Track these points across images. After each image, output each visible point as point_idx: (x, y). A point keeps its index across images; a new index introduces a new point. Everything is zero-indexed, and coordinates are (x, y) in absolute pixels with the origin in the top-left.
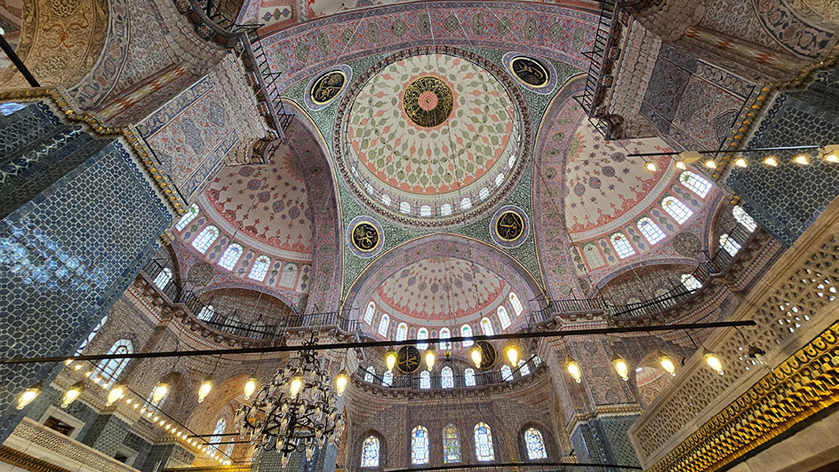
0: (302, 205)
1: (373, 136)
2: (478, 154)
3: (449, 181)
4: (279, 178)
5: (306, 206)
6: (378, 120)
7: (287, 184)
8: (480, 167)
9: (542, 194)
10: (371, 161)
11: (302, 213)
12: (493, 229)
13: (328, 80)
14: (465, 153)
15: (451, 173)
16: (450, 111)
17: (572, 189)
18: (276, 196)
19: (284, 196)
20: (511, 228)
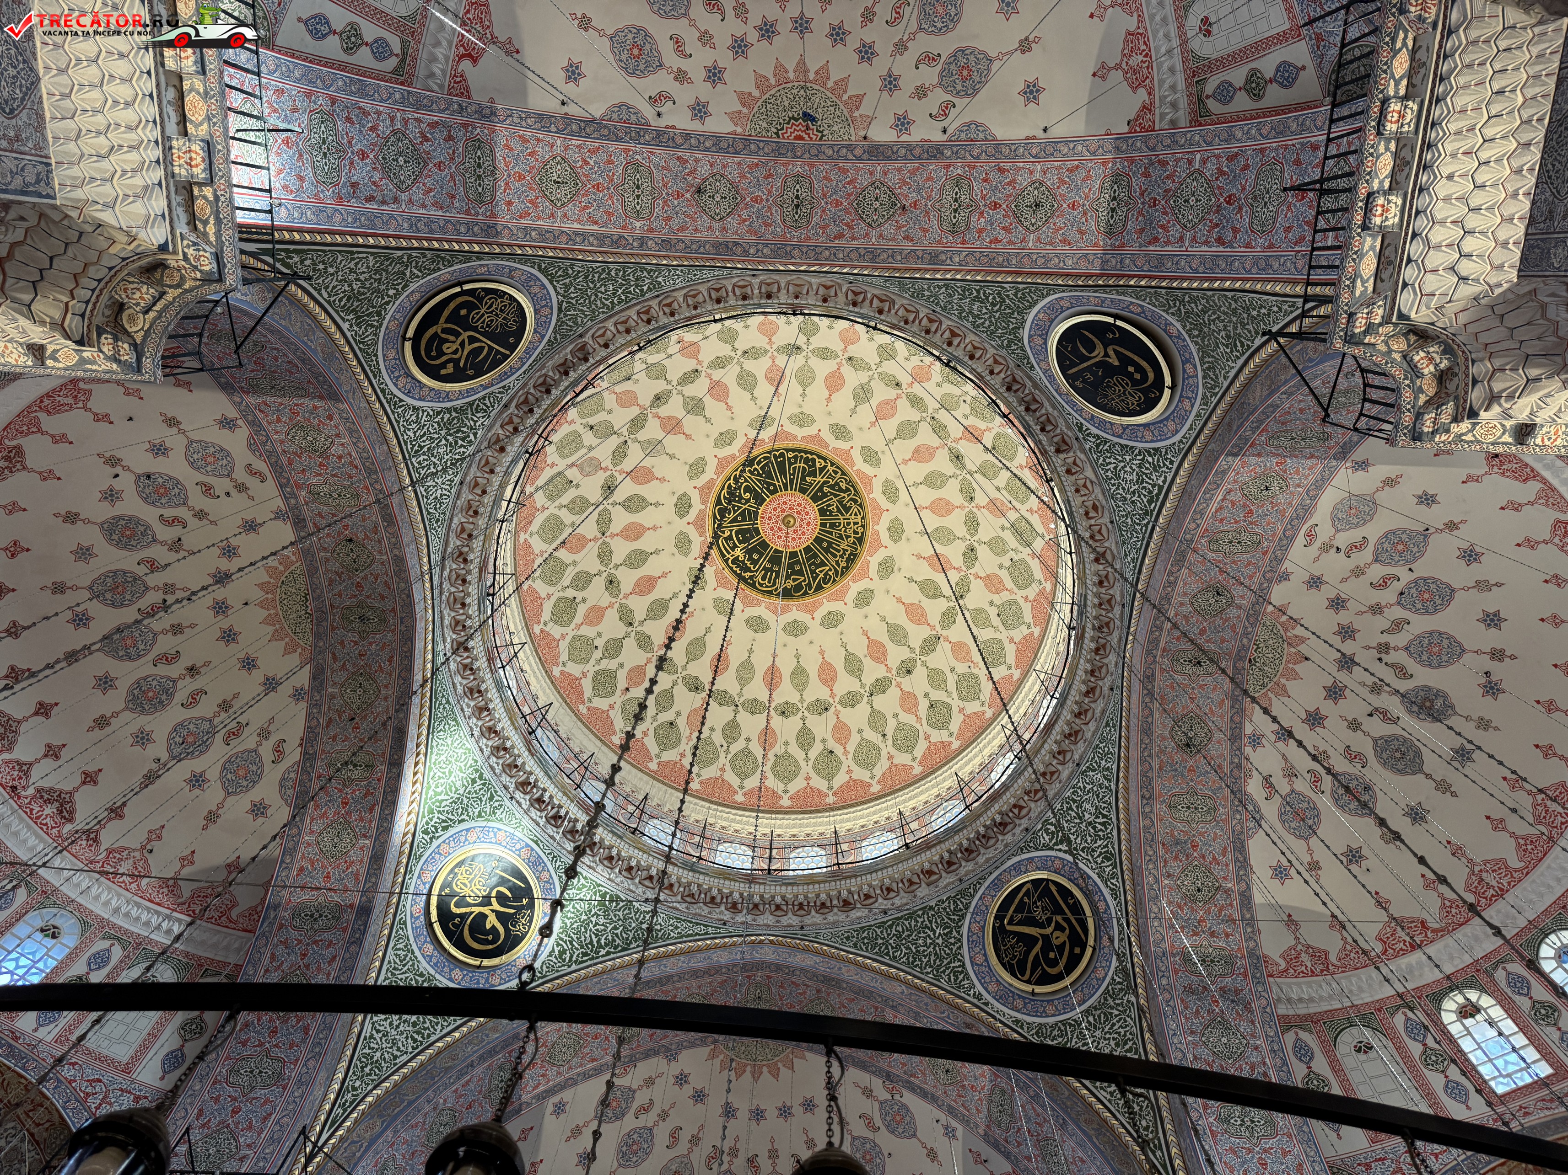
0: (279, 751)
1: (596, 593)
2: (936, 695)
3: (829, 777)
4: (229, 636)
5: (294, 755)
6: (621, 549)
7: (249, 664)
8: (938, 736)
9: (1160, 808)
10: (574, 669)
11: (273, 775)
12: (976, 942)
13: (470, 306)
14: (893, 692)
15: (839, 750)
16: (852, 558)
17: (1270, 810)
18: (194, 698)
19: (225, 706)
20: (1046, 938)
